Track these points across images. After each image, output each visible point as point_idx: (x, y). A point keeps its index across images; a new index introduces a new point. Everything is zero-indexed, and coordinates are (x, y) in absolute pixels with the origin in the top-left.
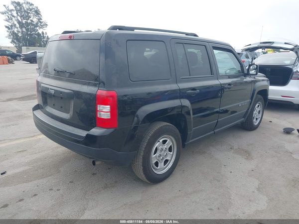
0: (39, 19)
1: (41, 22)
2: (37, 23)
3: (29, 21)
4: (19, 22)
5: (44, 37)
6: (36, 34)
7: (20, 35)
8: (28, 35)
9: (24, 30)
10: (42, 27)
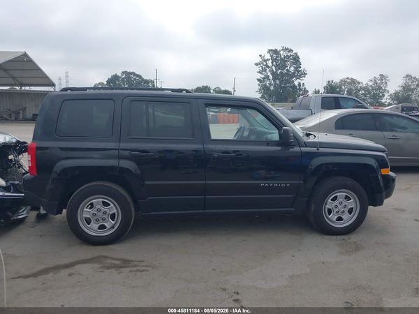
0: (296, 68)
1: (298, 72)
2: (294, 73)
3: (285, 71)
4: (273, 73)
5: (300, 90)
6: (291, 87)
7: (272, 88)
8: (281, 88)
9: (278, 82)
10: (299, 77)
